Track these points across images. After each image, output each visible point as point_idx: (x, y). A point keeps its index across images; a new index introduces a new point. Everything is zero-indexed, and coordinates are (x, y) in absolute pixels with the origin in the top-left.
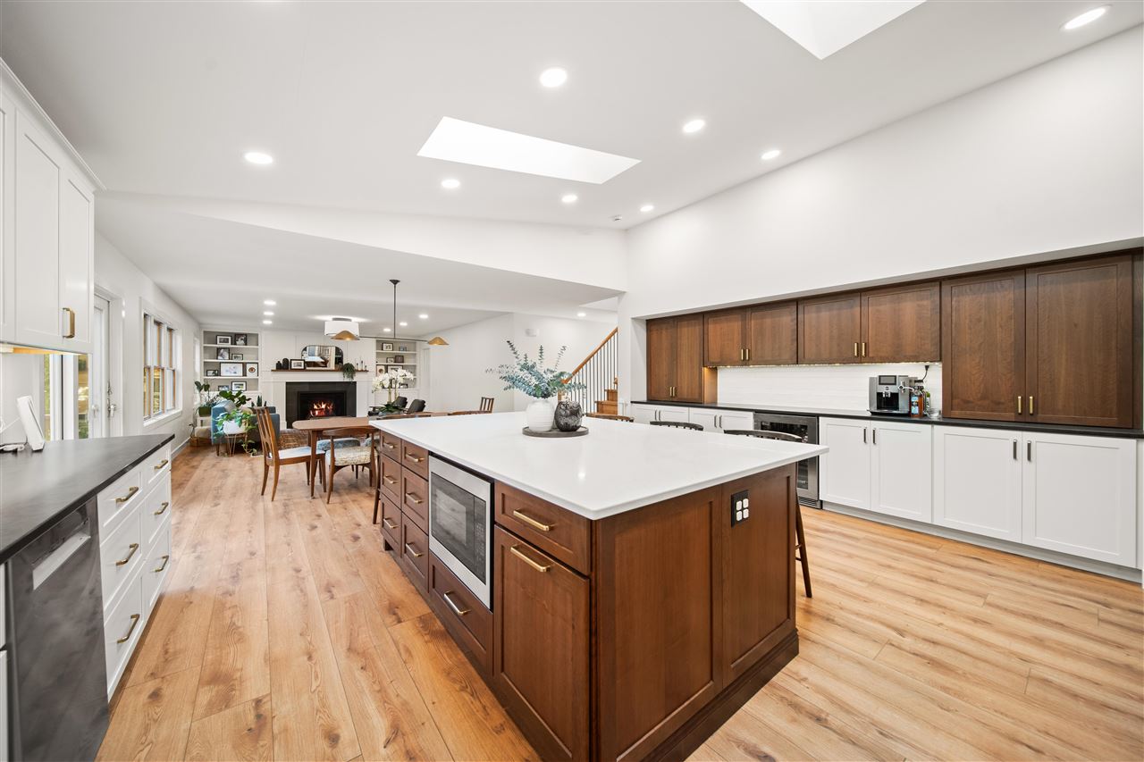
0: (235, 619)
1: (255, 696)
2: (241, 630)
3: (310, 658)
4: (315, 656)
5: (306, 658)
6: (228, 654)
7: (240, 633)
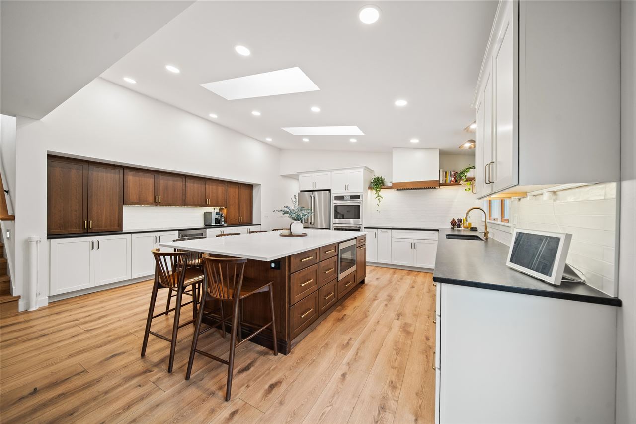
0: (395, 357)
1: (398, 321)
2: (395, 348)
3: (378, 321)
4: (377, 321)
5: (379, 322)
6: (402, 339)
7: (396, 346)
